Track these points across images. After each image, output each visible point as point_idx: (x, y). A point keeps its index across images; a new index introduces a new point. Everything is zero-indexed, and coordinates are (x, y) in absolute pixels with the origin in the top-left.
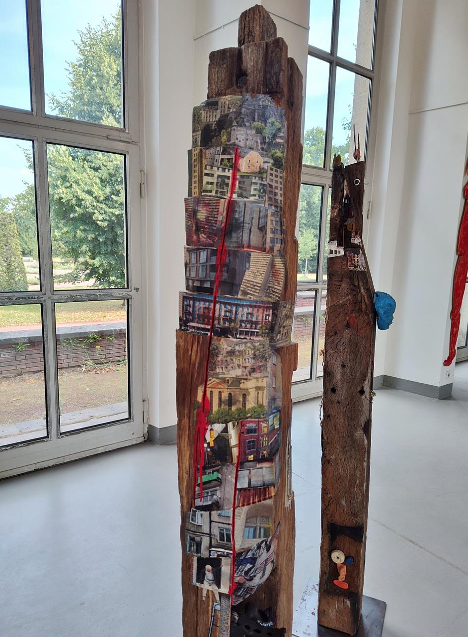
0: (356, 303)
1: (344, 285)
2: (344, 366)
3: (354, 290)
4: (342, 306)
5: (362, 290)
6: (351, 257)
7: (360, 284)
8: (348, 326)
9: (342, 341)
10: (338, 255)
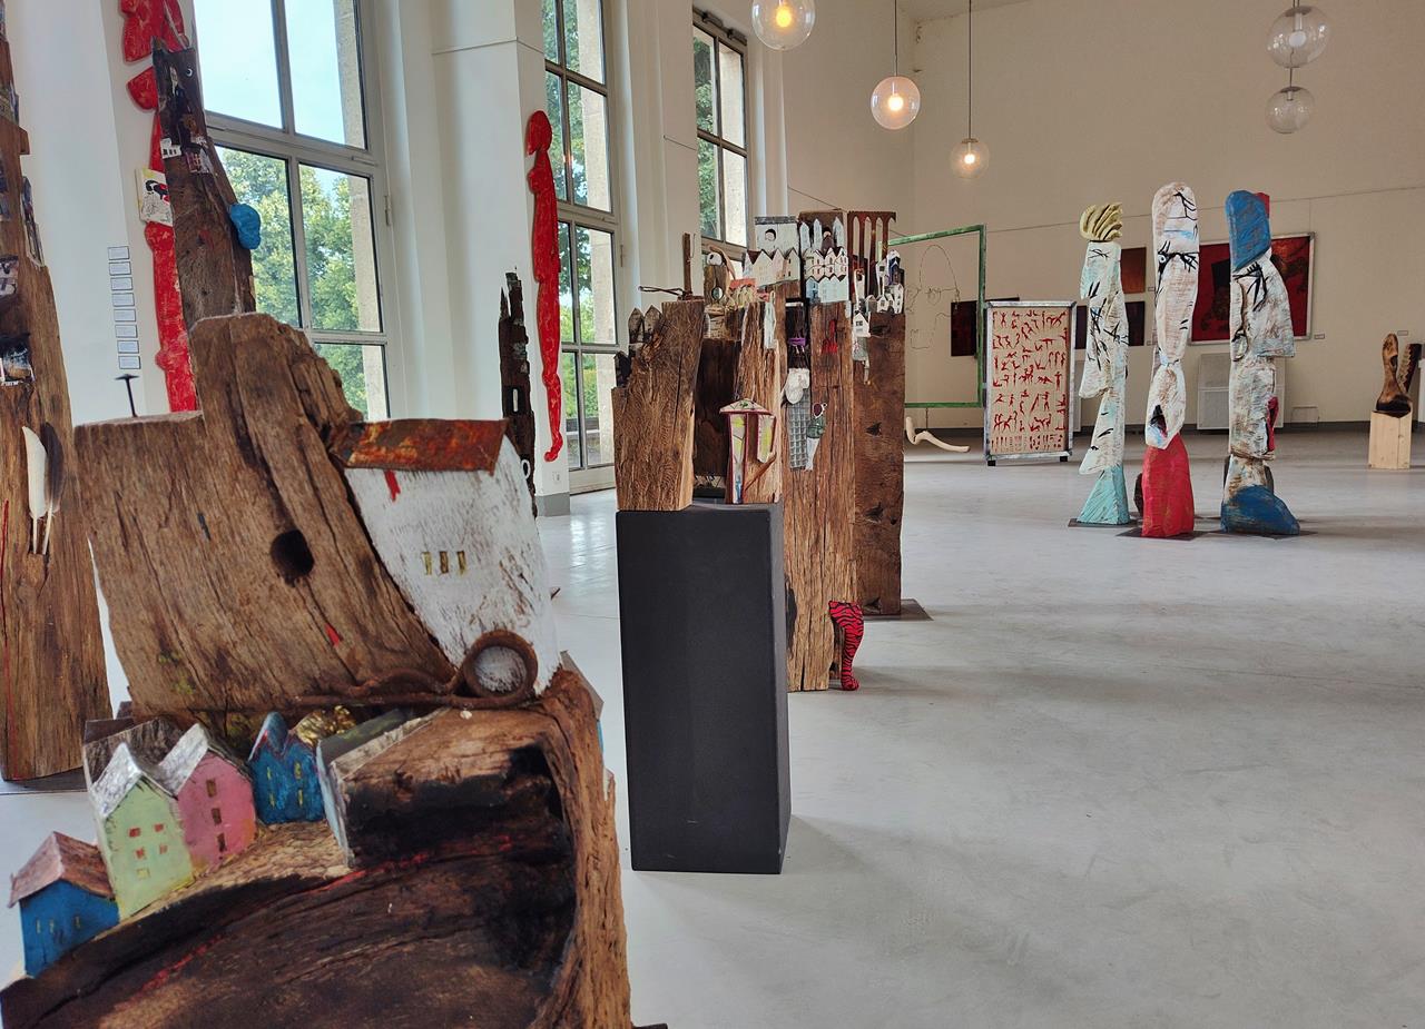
0: (205, 212)
1: (188, 191)
2: (205, 293)
3: (201, 196)
4: (190, 218)
5: (210, 196)
6: (191, 158)
7: (207, 189)
8: (201, 242)
9: (198, 261)
10: (174, 155)
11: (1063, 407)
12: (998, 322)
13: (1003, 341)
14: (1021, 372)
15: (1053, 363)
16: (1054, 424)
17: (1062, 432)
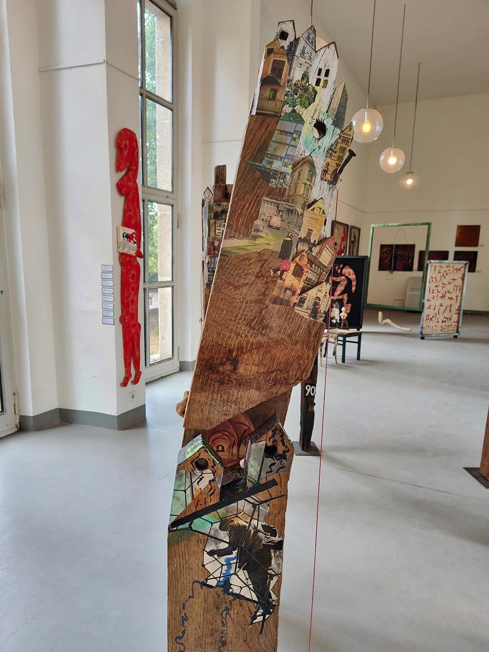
11: (457, 312)
12: (433, 270)
13: (434, 280)
14: (440, 295)
15: (455, 290)
16: (453, 320)
17: (456, 324)
